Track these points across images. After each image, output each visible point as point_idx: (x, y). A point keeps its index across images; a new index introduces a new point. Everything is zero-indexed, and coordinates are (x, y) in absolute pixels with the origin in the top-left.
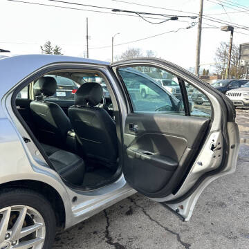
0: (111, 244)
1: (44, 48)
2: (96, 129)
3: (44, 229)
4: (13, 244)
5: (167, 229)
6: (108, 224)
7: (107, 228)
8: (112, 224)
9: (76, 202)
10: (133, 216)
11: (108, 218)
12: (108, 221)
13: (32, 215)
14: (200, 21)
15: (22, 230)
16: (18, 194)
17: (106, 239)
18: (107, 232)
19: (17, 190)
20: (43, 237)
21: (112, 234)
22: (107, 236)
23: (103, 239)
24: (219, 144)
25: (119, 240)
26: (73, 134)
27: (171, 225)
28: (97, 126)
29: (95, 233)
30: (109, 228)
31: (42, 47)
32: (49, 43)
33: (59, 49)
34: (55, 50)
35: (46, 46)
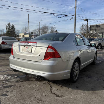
31: (6, 25)
32: (9, 23)
33: (14, 26)
34: (12, 26)
35: (8, 25)
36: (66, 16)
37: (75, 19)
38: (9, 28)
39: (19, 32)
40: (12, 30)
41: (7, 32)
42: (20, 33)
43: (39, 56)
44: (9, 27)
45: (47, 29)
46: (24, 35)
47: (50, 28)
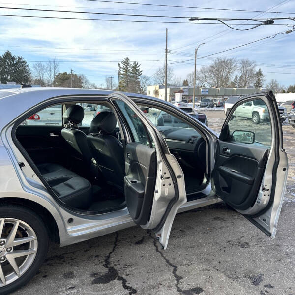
0: (107, 267)
1: (122, 66)
2: (107, 157)
3: (36, 242)
4: (7, 251)
5: (167, 261)
6: (114, 250)
7: (111, 253)
8: (116, 250)
9: (72, 223)
10: (141, 246)
11: (116, 245)
12: (114, 248)
13: (26, 229)
15: (15, 240)
16: (11, 209)
17: (104, 263)
18: (108, 257)
19: (10, 206)
20: (35, 249)
21: (111, 260)
22: (106, 261)
23: (101, 262)
24: (165, 173)
25: (115, 265)
26: (95, 161)
27: (174, 259)
28: (108, 154)
29: (97, 256)
30: (113, 253)
31: (119, 65)
32: (127, 59)
33: (137, 66)
34: (133, 67)
35: (124, 63)
38: (127, 72)
39: (148, 82)
40: (133, 77)
42: (150, 85)
44: (127, 70)
45: (227, 70)
46: (157, 88)
47: (239, 65)
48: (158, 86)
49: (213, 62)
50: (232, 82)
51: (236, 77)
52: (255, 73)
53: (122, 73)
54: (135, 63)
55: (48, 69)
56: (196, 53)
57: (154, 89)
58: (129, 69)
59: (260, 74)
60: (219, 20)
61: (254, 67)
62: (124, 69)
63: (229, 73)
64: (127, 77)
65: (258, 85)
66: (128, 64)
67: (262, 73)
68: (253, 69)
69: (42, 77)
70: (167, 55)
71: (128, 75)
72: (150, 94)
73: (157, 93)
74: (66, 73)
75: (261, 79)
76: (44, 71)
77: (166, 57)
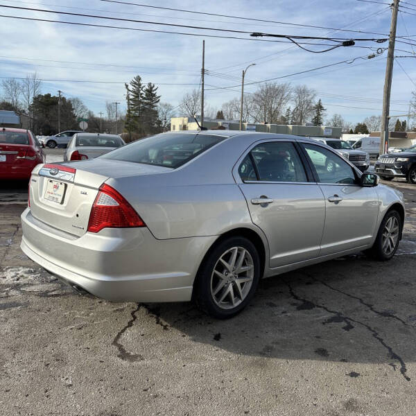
1: (131, 87)
14: (392, 47)
31: (127, 86)
32: (139, 79)
33: (154, 89)
34: (147, 90)
35: (134, 84)
36: (349, 43)
37: (391, 57)
38: (137, 97)
39: (170, 112)
40: (147, 104)
41: (129, 111)
42: (173, 116)
43: (77, 215)
44: (137, 94)
45: (278, 100)
46: (186, 122)
47: (293, 94)
48: (186, 119)
49: (260, 89)
50: (282, 117)
51: (288, 110)
52: (314, 105)
53: (131, 97)
54: (150, 84)
55: (25, 88)
56: (243, 77)
57: (181, 123)
58: (141, 92)
59: (319, 107)
60: (288, 37)
61: (312, 98)
62: (134, 92)
63: (280, 104)
64: (139, 104)
65: (317, 122)
66: (140, 85)
67: (323, 106)
68: (312, 101)
69: (15, 99)
70: (203, 76)
71: (141, 102)
72: (174, 129)
73: (185, 128)
74: (49, 95)
75: (321, 113)
76: (18, 91)
77: (203, 80)
